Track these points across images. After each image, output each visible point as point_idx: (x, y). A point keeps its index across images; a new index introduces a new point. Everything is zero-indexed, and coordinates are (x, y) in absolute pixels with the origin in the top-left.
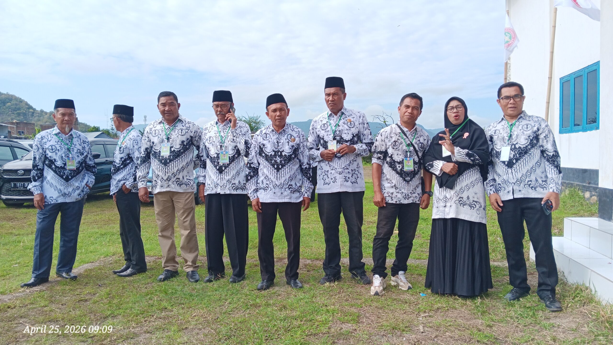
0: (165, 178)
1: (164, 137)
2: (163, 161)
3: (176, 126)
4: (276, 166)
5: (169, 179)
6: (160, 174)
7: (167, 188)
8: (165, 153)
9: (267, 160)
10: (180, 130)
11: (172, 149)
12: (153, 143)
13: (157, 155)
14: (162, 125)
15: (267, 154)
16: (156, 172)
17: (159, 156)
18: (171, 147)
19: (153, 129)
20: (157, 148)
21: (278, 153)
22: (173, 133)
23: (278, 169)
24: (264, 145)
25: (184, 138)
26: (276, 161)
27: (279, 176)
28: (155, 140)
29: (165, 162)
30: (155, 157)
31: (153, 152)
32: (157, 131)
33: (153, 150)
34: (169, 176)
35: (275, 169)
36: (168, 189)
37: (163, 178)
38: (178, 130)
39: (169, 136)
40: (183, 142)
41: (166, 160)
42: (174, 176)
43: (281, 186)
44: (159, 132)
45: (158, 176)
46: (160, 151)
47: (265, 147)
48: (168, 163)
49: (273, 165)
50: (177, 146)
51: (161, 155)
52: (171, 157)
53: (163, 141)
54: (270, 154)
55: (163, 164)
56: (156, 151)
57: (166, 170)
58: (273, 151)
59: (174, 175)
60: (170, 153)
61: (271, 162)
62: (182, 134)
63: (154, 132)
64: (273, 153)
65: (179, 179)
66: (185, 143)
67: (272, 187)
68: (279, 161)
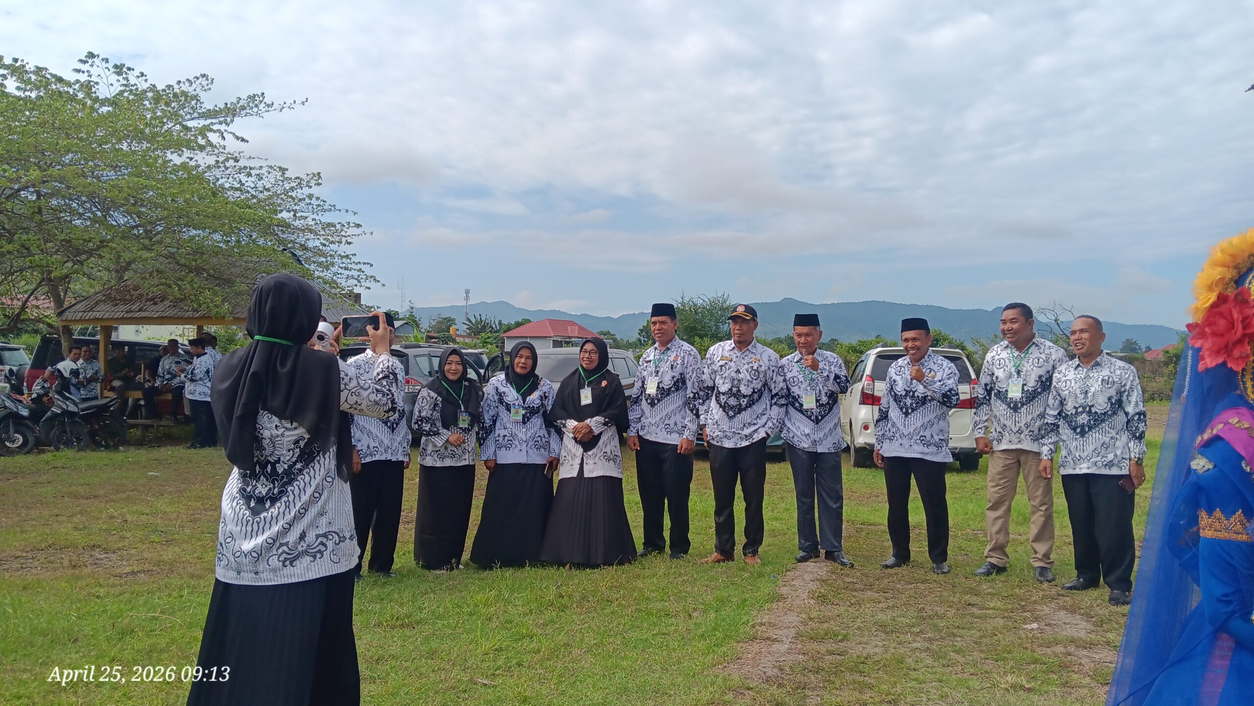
0: (1015, 430)
1: (1013, 370)
2: (1012, 405)
3: (1030, 352)
4: (904, 410)
5: (1020, 432)
6: (1008, 423)
7: (1017, 444)
8: (1015, 393)
10: (1036, 360)
11: (1026, 388)
12: (997, 378)
13: (1002, 396)
14: (1009, 351)
16: (1002, 421)
17: (1006, 398)
18: (1024, 385)
19: (997, 357)
20: (1001, 386)
22: (1026, 364)
23: (907, 414)
25: (1042, 372)
26: (905, 405)
27: (907, 423)
28: (1000, 373)
29: (1015, 407)
30: (1000, 398)
31: (996, 391)
32: (1002, 361)
33: (997, 388)
34: (1020, 427)
35: (904, 413)
36: (1019, 446)
37: (1011, 430)
38: (1034, 360)
39: (1019, 368)
40: (1040, 377)
41: (1016, 403)
42: (1027, 428)
43: (910, 436)
44: (1005, 361)
45: (1005, 425)
46: (1007, 391)
48: (1020, 409)
50: (1031, 384)
51: (1009, 396)
52: (1024, 399)
53: (1010, 376)
54: (899, 394)
55: (1011, 408)
56: (1001, 390)
57: (1017, 419)
58: (905, 390)
59: (1027, 426)
60: (1022, 393)
62: (1040, 365)
63: (998, 362)
64: (904, 393)
65: (1033, 431)
66: (1044, 379)
67: (898, 437)
68: (908, 404)
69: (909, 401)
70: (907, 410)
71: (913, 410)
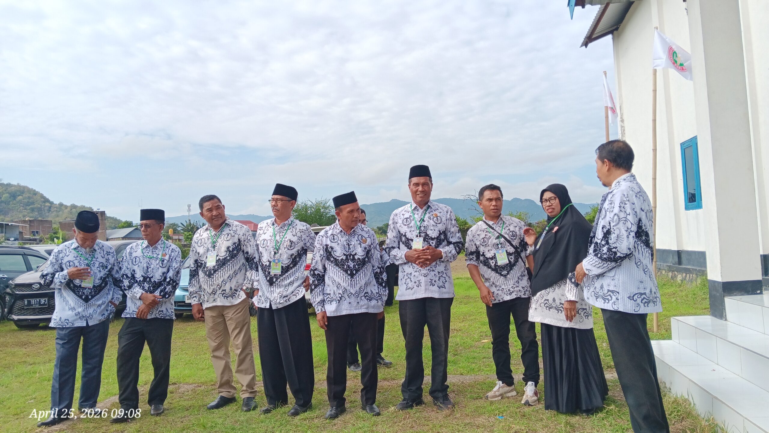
0: (210, 291)
1: (210, 246)
2: (208, 273)
3: (223, 231)
4: (349, 272)
5: (214, 292)
7: (213, 302)
8: (211, 263)
9: (337, 265)
11: (218, 258)
12: (199, 253)
13: (203, 267)
14: (209, 232)
15: (337, 258)
18: (217, 255)
19: (200, 238)
20: (202, 259)
21: (350, 256)
22: (219, 240)
23: (352, 275)
24: (332, 248)
25: (230, 244)
26: (349, 266)
27: (353, 283)
28: (201, 250)
29: (210, 274)
32: (203, 240)
34: (214, 289)
35: (349, 275)
36: (214, 304)
38: (225, 235)
39: (215, 244)
40: (228, 248)
41: (211, 271)
42: (220, 288)
43: (357, 295)
44: (205, 240)
46: (205, 262)
47: (334, 250)
48: (213, 274)
49: (346, 271)
50: (222, 254)
52: (216, 266)
54: (340, 259)
55: (207, 275)
56: (202, 262)
58: (344, 255)
59: (219, 286)
61: (344, 268)
62: (228, 239)
63: (200, 241)
64: (344, 258)
65: (225, 290)
66: (232, 249)
67: (347, 297)
68: (352, 266)
69: (351, 264)
70: (352, 272)
71: (357, 271)
